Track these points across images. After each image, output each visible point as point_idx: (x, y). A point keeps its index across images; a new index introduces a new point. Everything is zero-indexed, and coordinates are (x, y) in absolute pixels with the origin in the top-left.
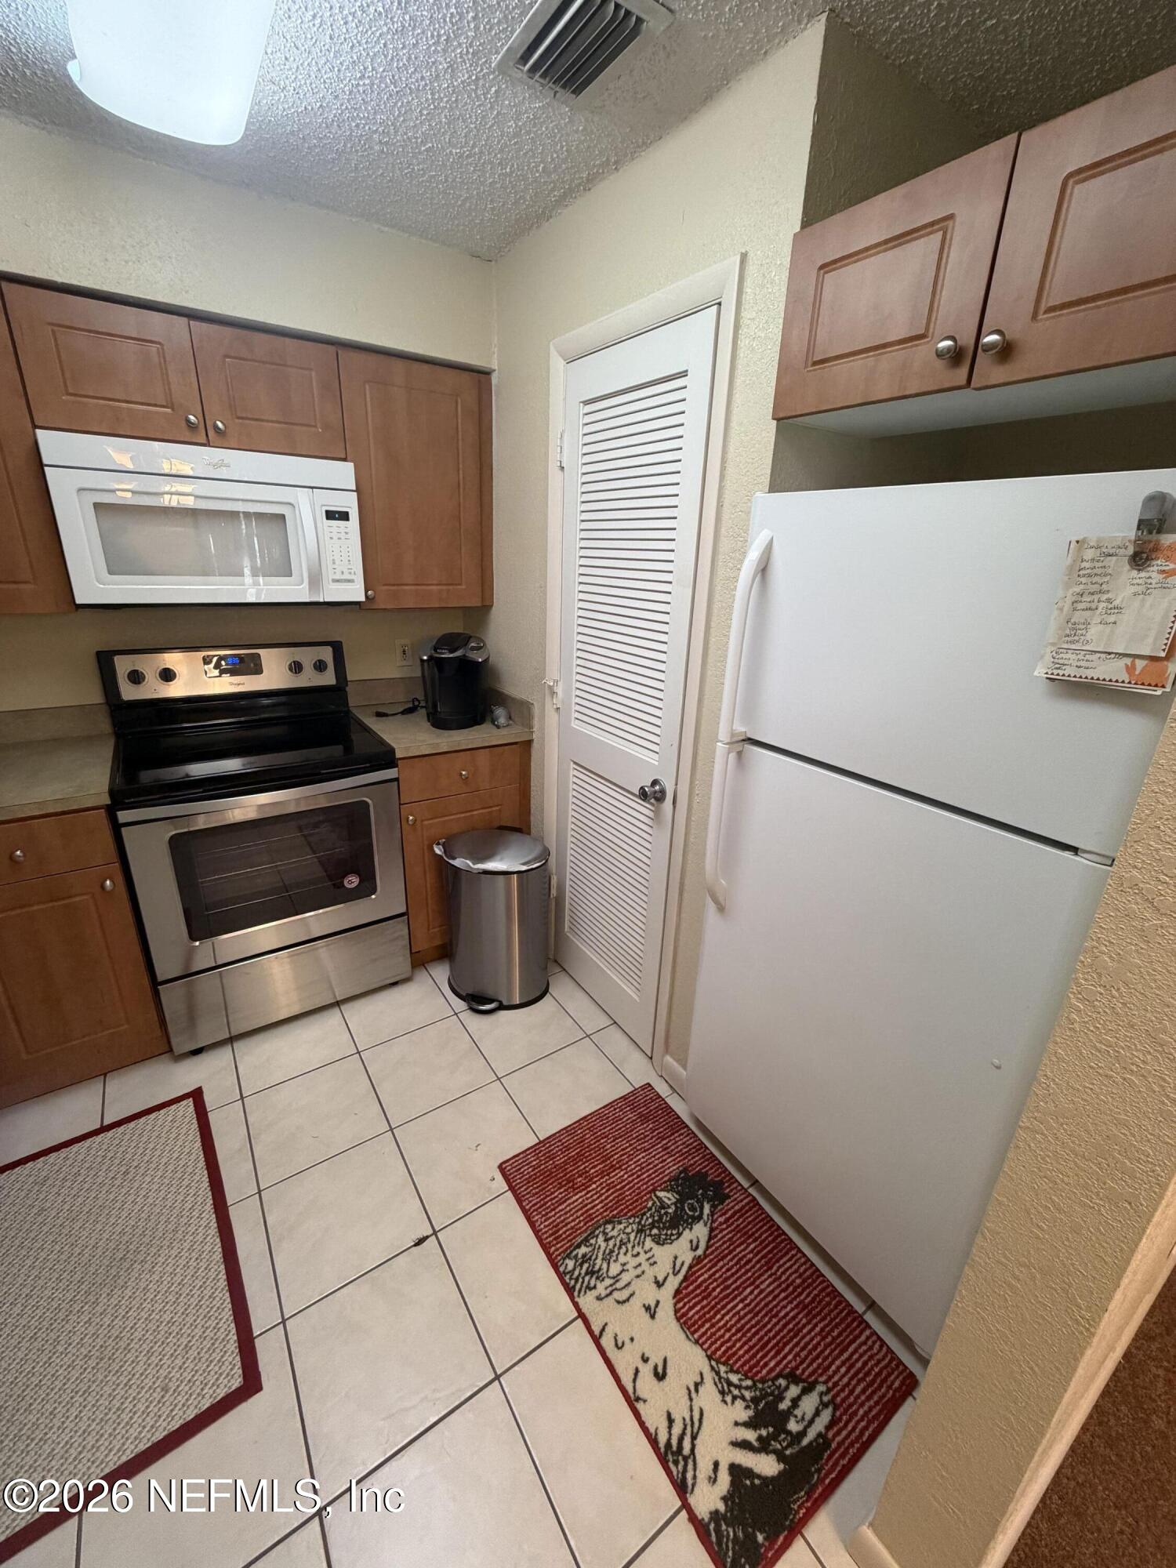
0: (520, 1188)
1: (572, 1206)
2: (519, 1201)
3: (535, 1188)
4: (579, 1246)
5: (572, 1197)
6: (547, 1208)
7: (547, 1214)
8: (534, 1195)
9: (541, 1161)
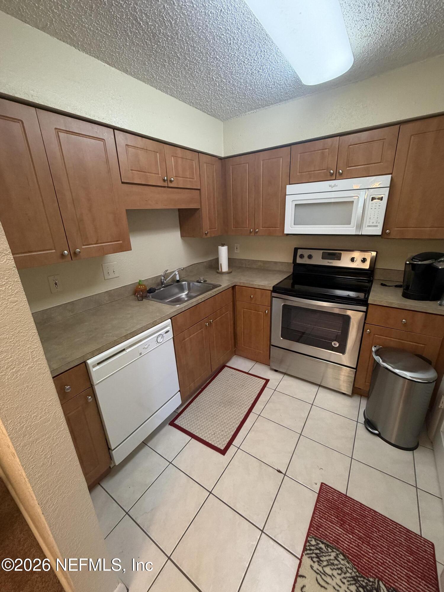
0: (321, 497)
1: (334, 529)
2: (318, 501)
3: (326, 505)
4: (323, 543)
5: (338, 526)
6: (324, 516)
7: (322, 517)
8: (324, 506)
9: (338, 500)
